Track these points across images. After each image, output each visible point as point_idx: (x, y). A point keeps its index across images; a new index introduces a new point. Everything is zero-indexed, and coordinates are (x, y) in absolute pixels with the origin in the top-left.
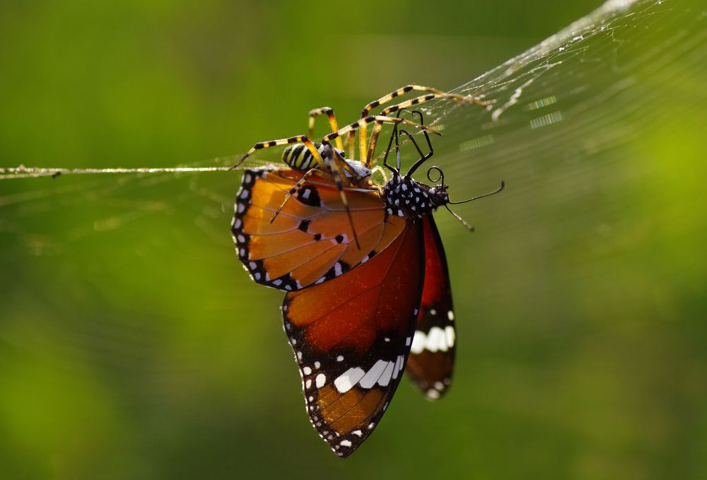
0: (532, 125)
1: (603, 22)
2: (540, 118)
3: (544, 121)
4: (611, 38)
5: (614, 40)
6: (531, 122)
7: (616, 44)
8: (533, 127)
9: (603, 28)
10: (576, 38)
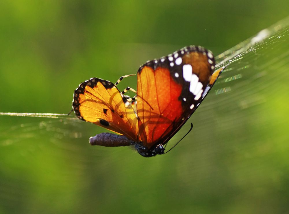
0: (216, 92)
1: (251, 48)
2: (220, 89)
3: (222, 91)
4: (254, 53)
5: (256, 54)
6: (216, 91)
7: (257, 56)
8: (217, 94)
9: (251, 50)
10: (238, 56)
